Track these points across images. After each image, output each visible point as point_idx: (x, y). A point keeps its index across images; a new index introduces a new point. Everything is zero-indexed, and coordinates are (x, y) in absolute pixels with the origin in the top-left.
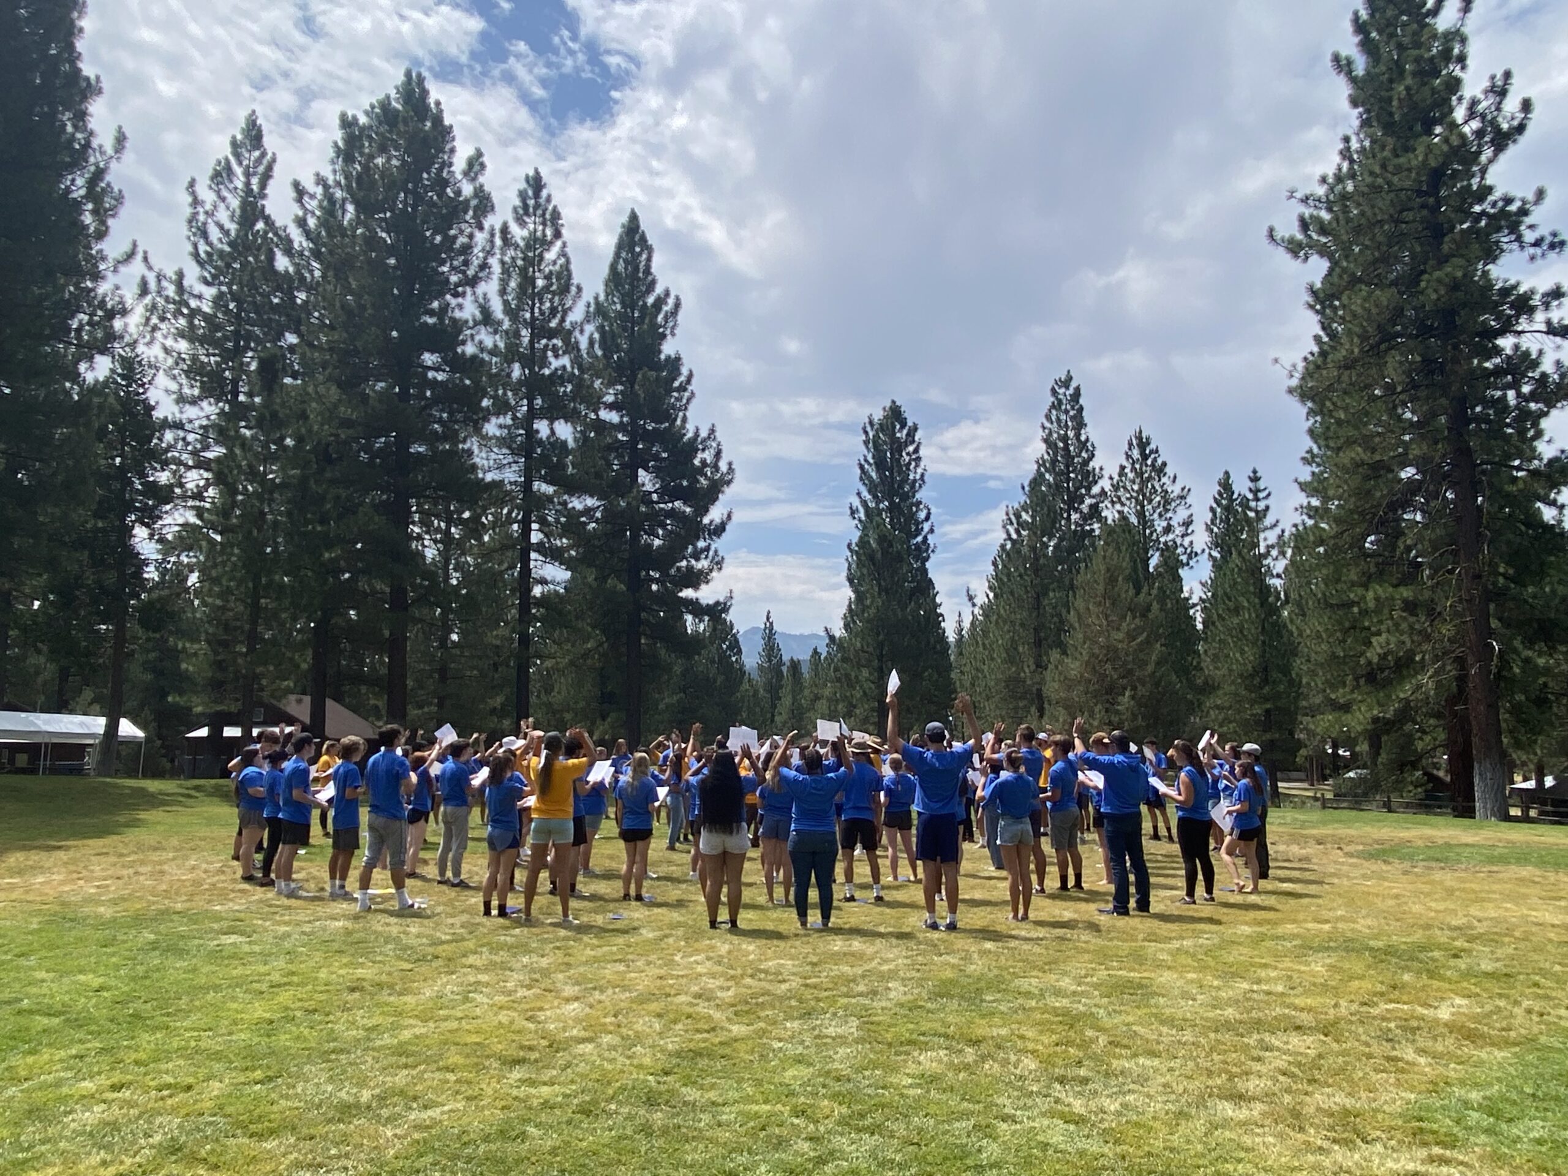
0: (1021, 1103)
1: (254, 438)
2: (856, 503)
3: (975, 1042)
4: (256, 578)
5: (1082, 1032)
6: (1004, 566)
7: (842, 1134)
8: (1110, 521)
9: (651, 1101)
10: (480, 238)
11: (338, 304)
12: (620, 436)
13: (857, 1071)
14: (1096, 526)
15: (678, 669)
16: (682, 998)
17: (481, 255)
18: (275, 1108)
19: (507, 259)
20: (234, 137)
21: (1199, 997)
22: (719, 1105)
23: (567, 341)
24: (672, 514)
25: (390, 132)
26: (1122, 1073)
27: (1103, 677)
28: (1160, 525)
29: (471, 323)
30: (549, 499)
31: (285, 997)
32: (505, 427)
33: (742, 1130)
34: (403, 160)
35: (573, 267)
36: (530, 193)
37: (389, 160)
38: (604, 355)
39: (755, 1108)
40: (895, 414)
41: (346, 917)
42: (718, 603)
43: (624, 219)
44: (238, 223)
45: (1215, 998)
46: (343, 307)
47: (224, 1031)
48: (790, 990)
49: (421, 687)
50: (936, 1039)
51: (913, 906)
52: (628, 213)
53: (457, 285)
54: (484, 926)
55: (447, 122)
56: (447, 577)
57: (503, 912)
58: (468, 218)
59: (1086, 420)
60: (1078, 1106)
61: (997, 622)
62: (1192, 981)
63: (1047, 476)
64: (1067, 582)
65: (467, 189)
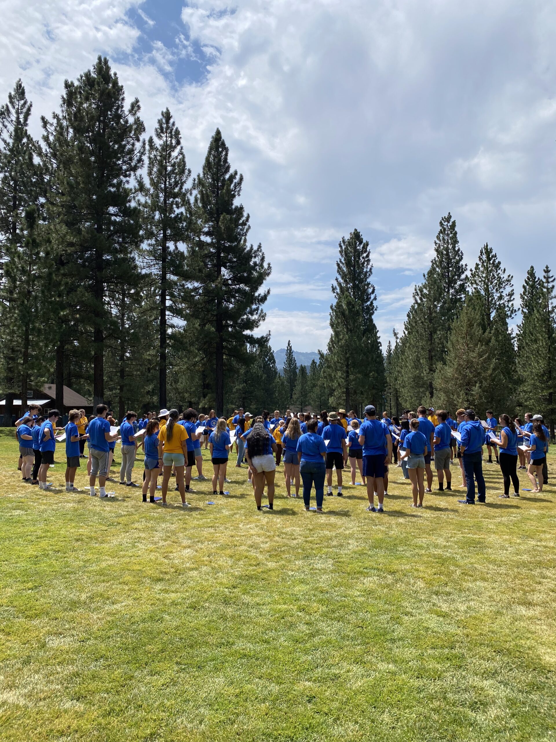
0: (416, 606)
1: (24, 253)
2: (335, 284)
3: (393, 573)
4: (27, 325)
5: (448, 567)
6: (414, 317)
7: (323, 621)
8: (470, 293)
9: (226, 602)
10: (138, 145)
11: (65, 183)
12: (211, 250)
13: (332, 588)
14: (463, 296)
15: (242, 371)
16: (243, 548)
17: (138, 154)
18: (38, 603)
19: (152, 156)
20: (10, 94)
21: (509, 549)
22: (260, 605)
23: (183, 200)
24: (239, 291)
25: (91, 90)
26: (468, 590)
27: (465, 376)
28: (496, 295)
29: (133, 191)
30: (175, 284)
31: (44, 544)
32: (152, 245)
33: (272, 618)
34: (98, 105)
35: (186, 160)
36: (164, 121)
37: (90, 105)
38: (203, 207)
39: (279, 607)
40: (357, 236)
41: (74, 501)
42: (262, 337)
43: (213, 134)
44: (14, 139)
45: (518, 550)
46: (68, 183)
47: (13, 561)
48: (297, 544)
49: (111, 380)
50: (372, 571)
51: (362, 498)
52: (215, 131)
53: (127, 170)
54: (143, 507)
55: (120, 84)
56: (123, 324)
57: (152, 500)
58: (131, 135)
59: (459, 239)
60: (445, 607)
61: (409, 347)
62: (506, 540)
63: (437, 269)
64: (447, 325)
65: (131, 120)
